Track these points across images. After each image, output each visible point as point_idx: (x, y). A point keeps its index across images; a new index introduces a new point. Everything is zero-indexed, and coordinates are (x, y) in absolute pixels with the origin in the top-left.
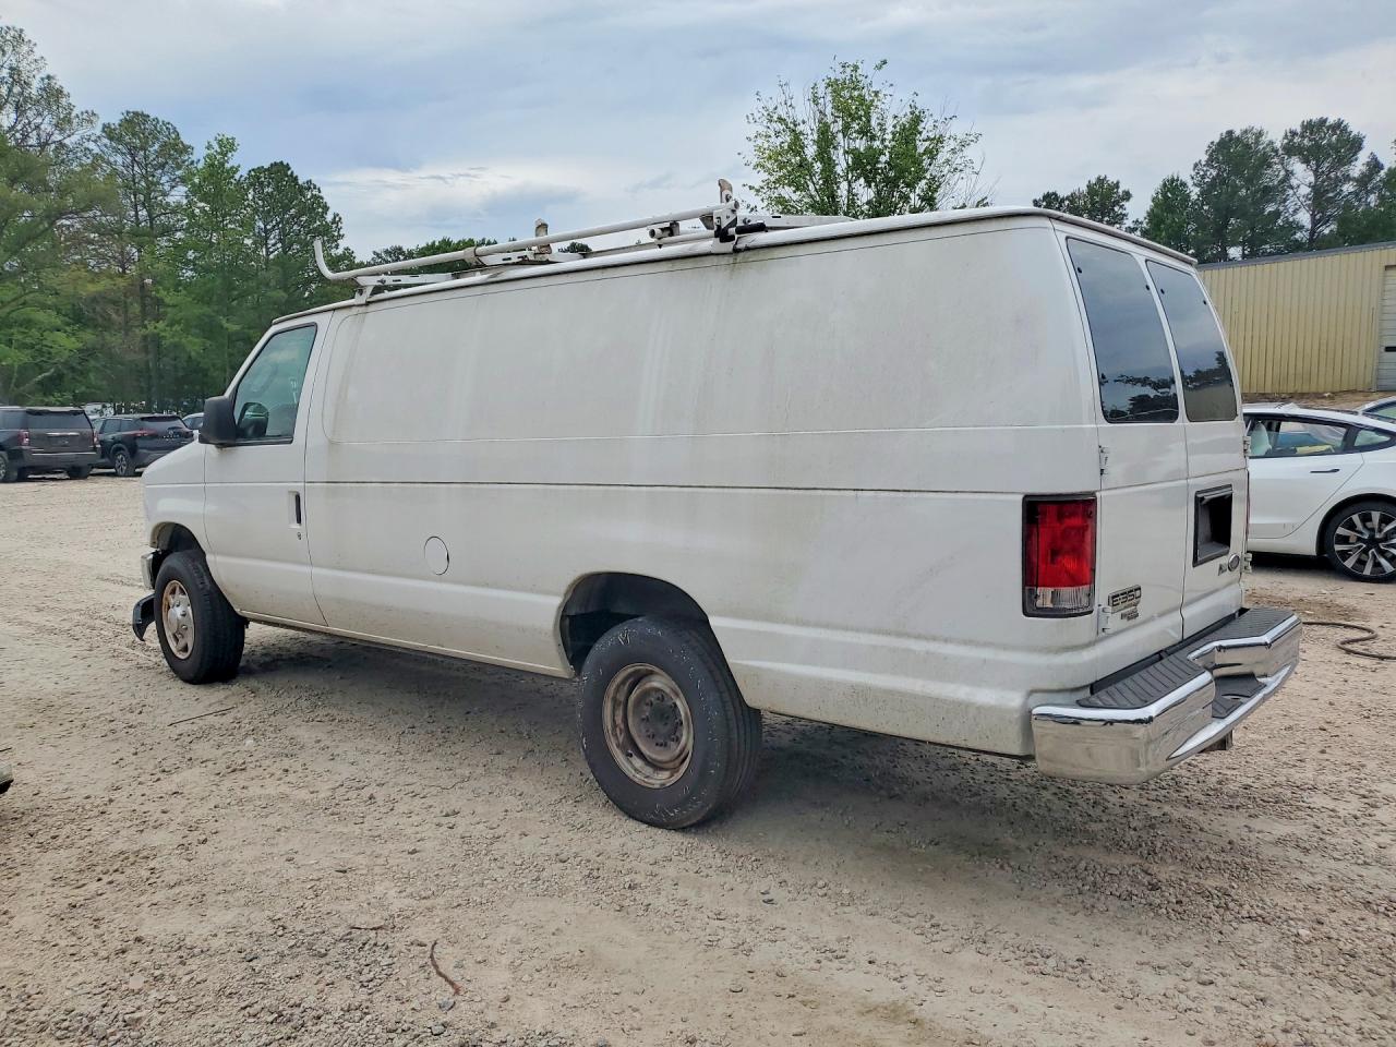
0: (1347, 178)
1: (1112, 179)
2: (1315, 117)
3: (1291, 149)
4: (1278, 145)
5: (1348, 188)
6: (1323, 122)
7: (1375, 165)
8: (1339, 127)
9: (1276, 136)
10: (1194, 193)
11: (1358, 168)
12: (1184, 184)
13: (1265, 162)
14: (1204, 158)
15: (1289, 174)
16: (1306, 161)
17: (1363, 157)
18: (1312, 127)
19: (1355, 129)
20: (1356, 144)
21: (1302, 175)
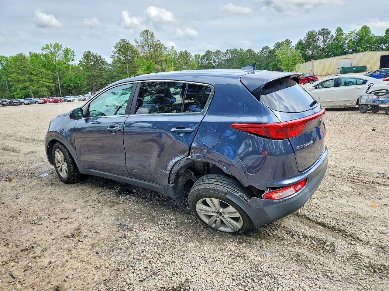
0: (328, 38)
1: (289, 40)
2: (323, 28)
3: (319, 34)
4: (317, 33)
5: (329, 40)
6: (324, 29)
7: (333, 36)
8: (327, 29)
9: (317, 31)
10: (304, 42)
11: (330, 36)
12: (302, 40)
13: (315, 36)
14: (306, 36)
15: (319, 38)
16: (322, 36)
18: (323, 30)
19: (329, 30)
20: (329, 33)
21: (321, 38)
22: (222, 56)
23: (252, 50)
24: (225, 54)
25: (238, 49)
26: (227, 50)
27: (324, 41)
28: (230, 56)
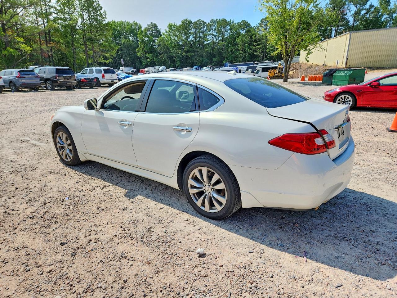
0: (363, 9)
5: (363, 12)
7: (371, 6)
11: (367, 6)
16: (353, 4)
17: (369, 3)
22: (205, 28)
23: (247, 22)
24: (209, 26)
25: (228, 20)
26: (212, 21)
27: (356, 14)
28: (215, 29)
